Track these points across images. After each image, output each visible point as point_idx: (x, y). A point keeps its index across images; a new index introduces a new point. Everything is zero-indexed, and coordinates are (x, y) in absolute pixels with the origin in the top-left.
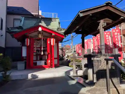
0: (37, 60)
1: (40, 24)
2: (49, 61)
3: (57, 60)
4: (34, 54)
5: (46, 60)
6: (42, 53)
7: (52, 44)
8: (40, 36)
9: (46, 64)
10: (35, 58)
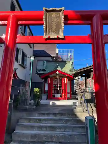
0: (55, 94)
1: (58, 69)
2: (63, 95)
3: (69, 94)
4: (53, 89)
5: (61, 94)
6: (59, 89)
7: (65, 82)
8: (57, 77)
9: (61, 96)
10: (53, 92)
